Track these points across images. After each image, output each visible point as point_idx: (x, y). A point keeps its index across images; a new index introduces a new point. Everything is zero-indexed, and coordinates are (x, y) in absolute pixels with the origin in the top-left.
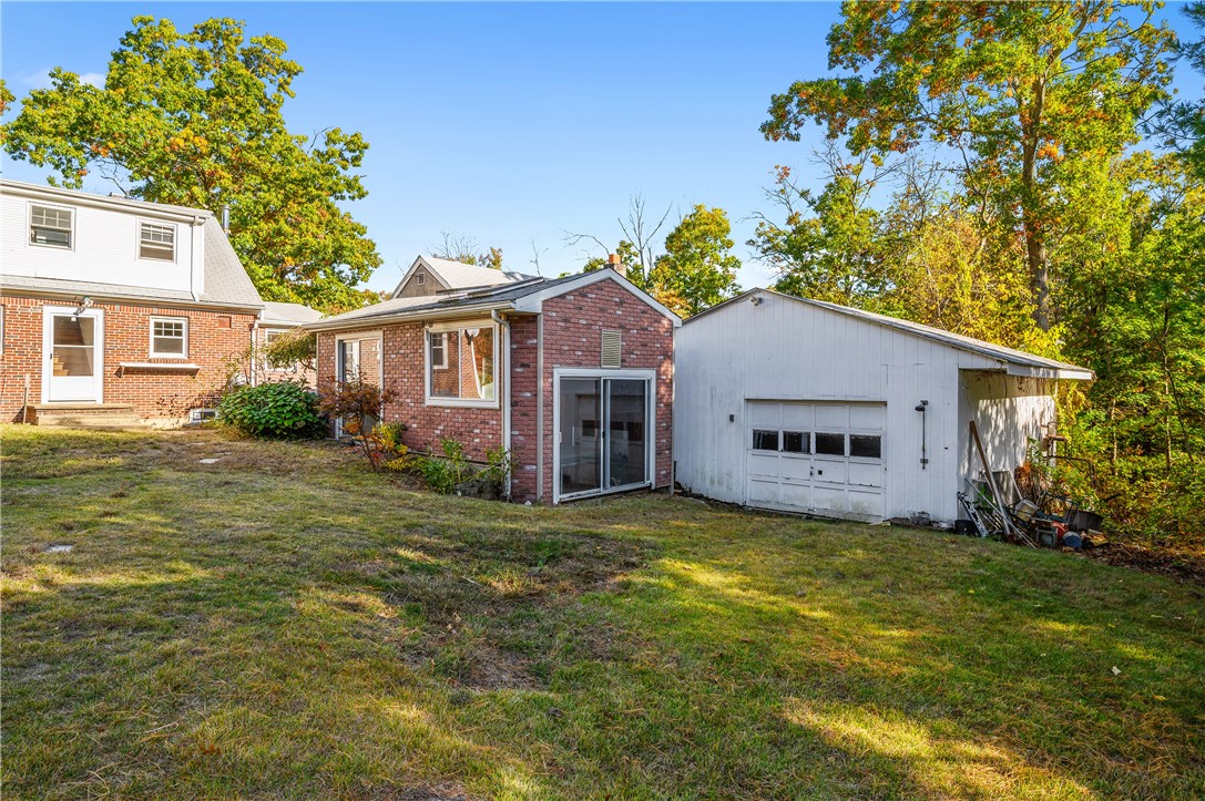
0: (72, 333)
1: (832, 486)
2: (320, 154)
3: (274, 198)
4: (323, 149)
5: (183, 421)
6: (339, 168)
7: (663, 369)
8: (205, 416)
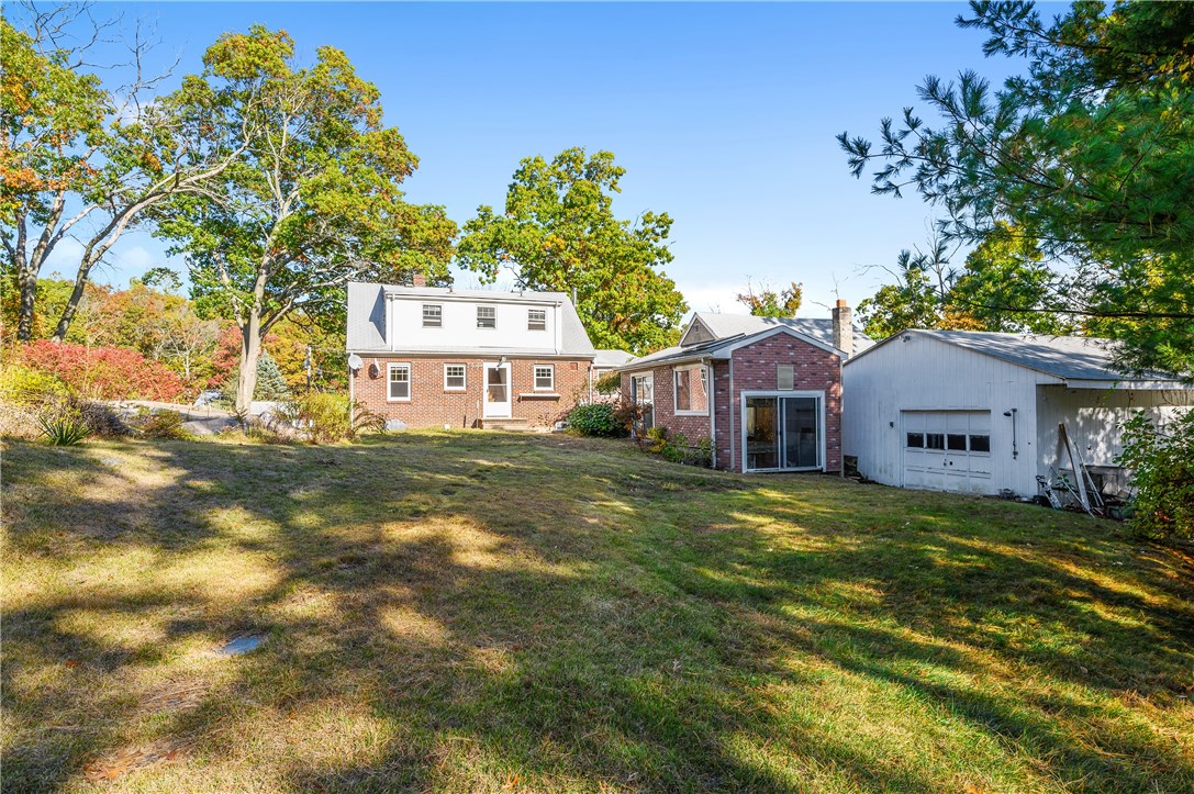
0: (496, 376)
1: (958, 473)
2: (638, 233)
3: (606, 272)
4: (641, 228)
5: (552, 429)
6: (651, 241)
7: (832, 390)
8: (564, 426)
